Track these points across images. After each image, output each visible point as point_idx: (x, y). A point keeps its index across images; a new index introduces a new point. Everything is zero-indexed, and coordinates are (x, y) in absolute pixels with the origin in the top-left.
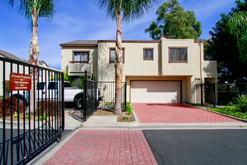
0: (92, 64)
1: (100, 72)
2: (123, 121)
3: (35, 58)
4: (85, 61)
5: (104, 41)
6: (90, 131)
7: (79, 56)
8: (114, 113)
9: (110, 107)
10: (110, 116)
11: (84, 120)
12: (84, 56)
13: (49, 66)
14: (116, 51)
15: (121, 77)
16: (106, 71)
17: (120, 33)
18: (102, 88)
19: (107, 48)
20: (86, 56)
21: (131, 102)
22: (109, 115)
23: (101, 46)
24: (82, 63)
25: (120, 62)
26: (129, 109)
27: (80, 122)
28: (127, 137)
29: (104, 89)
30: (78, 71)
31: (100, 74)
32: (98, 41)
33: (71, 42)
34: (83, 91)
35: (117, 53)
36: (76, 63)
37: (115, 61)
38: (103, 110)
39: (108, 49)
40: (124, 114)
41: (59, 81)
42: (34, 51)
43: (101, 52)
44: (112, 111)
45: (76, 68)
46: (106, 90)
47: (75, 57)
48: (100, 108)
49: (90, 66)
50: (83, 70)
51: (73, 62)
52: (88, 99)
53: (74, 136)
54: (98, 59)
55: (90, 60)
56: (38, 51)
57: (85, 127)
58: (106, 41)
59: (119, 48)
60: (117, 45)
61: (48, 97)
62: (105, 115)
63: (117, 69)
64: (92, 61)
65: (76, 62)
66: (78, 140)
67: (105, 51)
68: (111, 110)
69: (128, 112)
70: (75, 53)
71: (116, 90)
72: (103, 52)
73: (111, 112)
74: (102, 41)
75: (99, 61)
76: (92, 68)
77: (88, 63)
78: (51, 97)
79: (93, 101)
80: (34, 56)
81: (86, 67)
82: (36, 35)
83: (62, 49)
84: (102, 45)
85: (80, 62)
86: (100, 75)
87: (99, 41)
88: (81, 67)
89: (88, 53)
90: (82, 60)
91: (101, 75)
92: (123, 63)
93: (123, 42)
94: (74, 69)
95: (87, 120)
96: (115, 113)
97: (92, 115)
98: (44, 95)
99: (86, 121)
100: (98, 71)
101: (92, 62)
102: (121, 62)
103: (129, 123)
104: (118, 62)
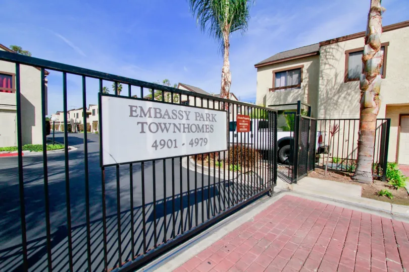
0: (307, 88)
1: (323, 102)
2: (377, 199)
3: (227, 90)
4: (293, 84)
5: (333, 40)
6: (305, 200)
7: (283, 78)
8: (352, 179)
9: (344, 167)
10: (344, 183)
11: (294, 181)
12: (292, 77)
13: (239, 99)
14: (364, 55)
15: (377, 109)
16: (336, 98)
17: (380, 12)
18: (327, 130)
19: (339, 53)
20: (295, 76)
21: (400, 162)
22: (341, 181)
23: (326, 52)
24: (288, 89)
25: (375, 76)
26: (396, 177)
27: (287, 183)
28: (389, 231)
29: (333, 134)
30: (282, 103)
31: (322, 104)
32: (320, 43)
33: (270, 58)
34: (292, 136)
35: (367, 57)
36: (279, 90)
37: (362, 76)
38: (329, 170)
39: (342, 54)
40: (380, 186)
41: (253, 120)
42: (226, 80)
43: (325, 64)
44: (348, 175)
45: (278, 98)
46: (336, 135)
47: (278, 80)
48: (322, 165)
49: (303, 93)
50: (290, 100)
51: (274, 89)
52: (300, 148)
53: (279, 200)
54: (320, 78)
55: (303, 81)
56: (230, 80)
57: (295, 192)
58: (337, 40)
59: (372, 46)
60: (368, 41)
61: (239, 142)
62: (332, 180)
63: (367, 92)
64: (306, 83)
65: (278, 88)
66: (285, 209)
67: (336, 59)
68: (345, 173)
69: (390, 183)
70: (277, 74)
71: (360, 136)
72: (330, 63)
73: (345, 177)
74: (328, 42)
75: (320, 82)
76: (306, 96)
77: (300, 88)
78: (243, 142)
79: (309, 153)
80: (225, 88)
81: (296, 95)
82: (227, 60)
83: (258, 71)
84: (328, 50)
85: (285, 88)
86: (322, 107)
87: (322, 44)
88: (287, 95)
89: (299, 70)
90: (289, 84)
91: (325, 107)
92: (382, 78)
93: (385, 29)
94: (274, 100)
95: (298, 182)
96: (357, 180)
97: (307, 176)
98: (235, 138)
99: (295, 182)
100: (319, 100)
101: (306, 85)
102: (379, 77)
103: (394, 205)
104: (368, 77)
